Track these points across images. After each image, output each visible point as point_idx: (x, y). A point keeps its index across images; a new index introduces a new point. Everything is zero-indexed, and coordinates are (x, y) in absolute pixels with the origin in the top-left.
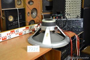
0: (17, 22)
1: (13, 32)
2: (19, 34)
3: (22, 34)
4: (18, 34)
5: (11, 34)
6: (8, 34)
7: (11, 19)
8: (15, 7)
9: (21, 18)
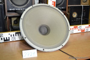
0: (80, 18)
1: (76, 28)
2: (82, 31)
3: (84, 31)
4: (80, 30)
5: (74, 29)
6: (72, 29)
7: (75, 15)
8: (80, 4)
9: (85, 16)
